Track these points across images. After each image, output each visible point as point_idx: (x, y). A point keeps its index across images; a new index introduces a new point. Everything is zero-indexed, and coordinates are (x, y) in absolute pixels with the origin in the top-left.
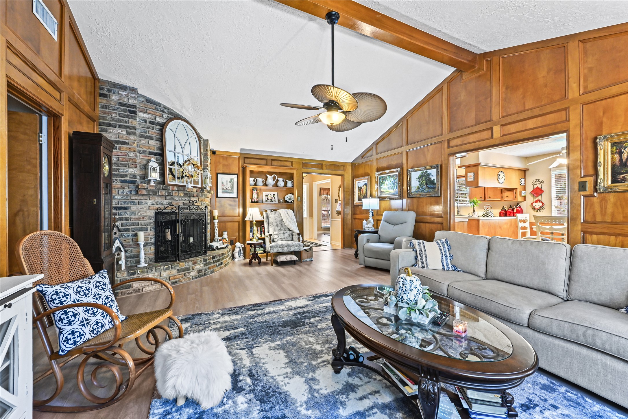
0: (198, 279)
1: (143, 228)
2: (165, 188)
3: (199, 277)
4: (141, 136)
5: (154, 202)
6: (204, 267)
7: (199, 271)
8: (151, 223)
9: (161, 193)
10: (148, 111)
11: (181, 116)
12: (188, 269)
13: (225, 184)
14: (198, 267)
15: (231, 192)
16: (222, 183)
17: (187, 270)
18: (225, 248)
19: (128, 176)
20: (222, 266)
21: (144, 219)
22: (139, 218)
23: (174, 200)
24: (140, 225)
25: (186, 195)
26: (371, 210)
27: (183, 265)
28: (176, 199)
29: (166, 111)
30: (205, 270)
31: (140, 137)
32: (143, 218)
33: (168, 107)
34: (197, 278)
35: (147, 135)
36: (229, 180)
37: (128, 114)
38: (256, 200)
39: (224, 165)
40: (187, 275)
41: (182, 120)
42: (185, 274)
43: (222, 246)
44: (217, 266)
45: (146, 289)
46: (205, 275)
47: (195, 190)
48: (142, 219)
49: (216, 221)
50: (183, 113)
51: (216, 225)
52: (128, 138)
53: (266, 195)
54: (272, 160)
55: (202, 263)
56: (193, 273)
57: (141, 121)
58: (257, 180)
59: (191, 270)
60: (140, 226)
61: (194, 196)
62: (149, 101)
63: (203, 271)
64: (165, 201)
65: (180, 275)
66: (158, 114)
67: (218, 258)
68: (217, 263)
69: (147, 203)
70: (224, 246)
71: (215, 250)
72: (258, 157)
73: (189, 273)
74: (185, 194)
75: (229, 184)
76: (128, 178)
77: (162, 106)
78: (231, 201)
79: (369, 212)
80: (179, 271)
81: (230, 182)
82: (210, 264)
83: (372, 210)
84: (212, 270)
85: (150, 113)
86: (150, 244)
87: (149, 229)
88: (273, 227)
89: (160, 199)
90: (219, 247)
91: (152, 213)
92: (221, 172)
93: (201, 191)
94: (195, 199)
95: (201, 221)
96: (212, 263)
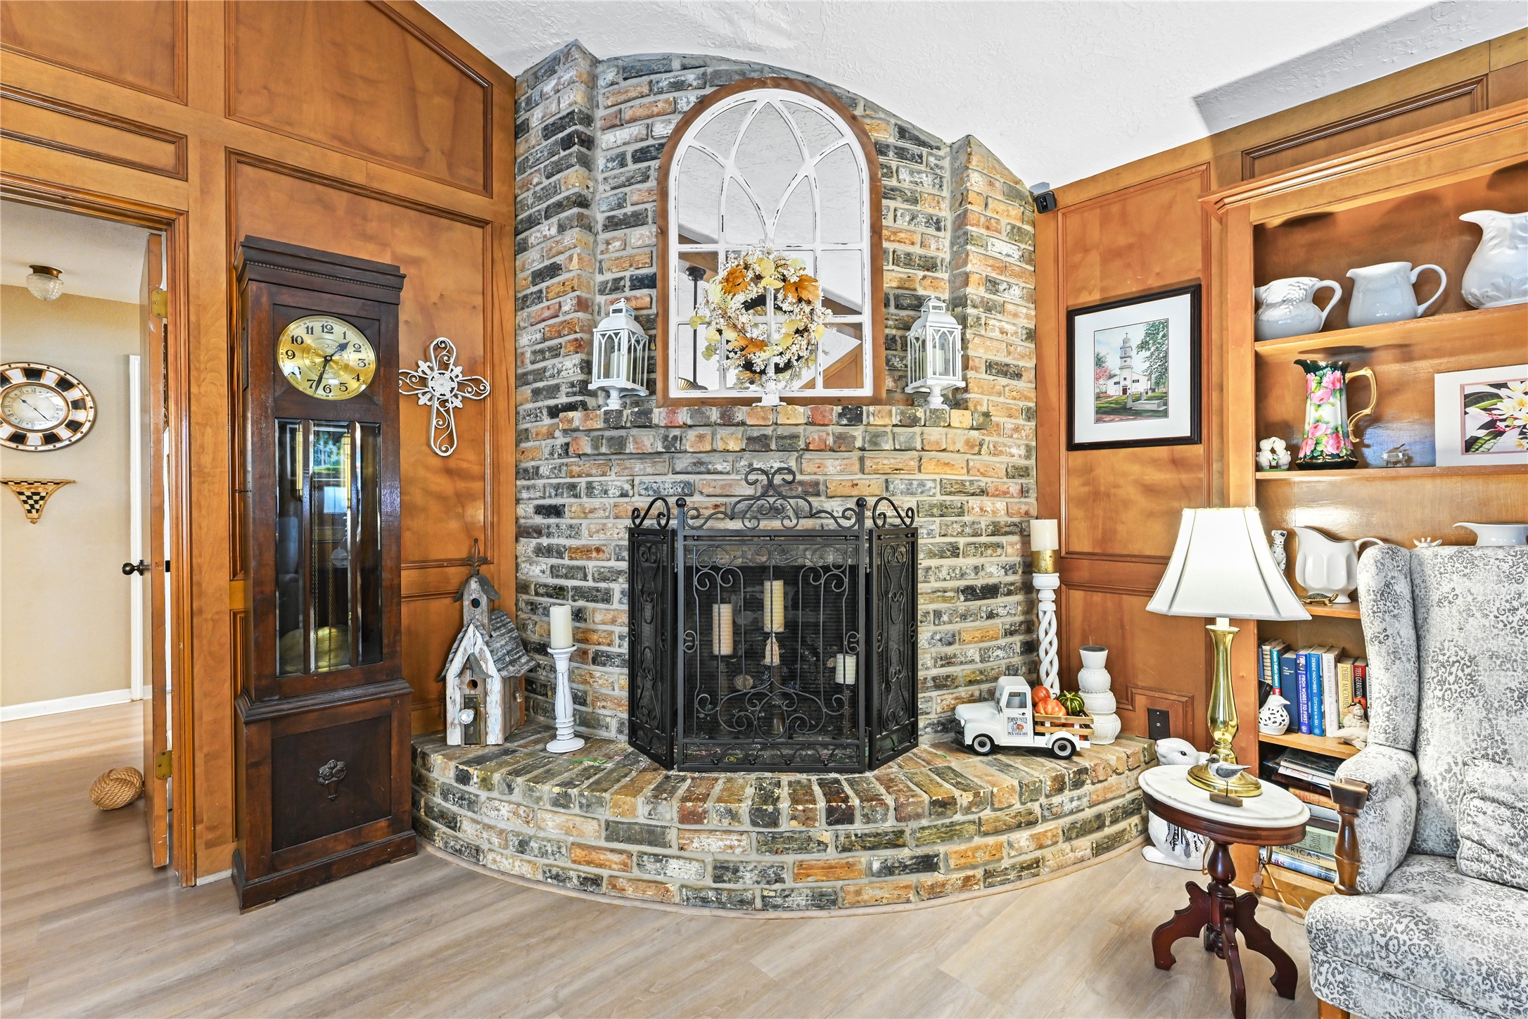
0: (706, 912)
1: (598, 590)
2: (642, 420)
3: (722, 905)
4: (613, 224)
5: (627, 487)
6: (754, 856)
7: (723, 871)
8: (620, 573)
9: (636, 442)
10: (628, 115)
11: (762, 68)
12: (653, 836)
13: (1113, 363)
14: (711, 845)
15: (1153, 405)
16: (1099, 362)
17: (650, 844)
18: (1048, 753)
19: (564, 389)
20: (928, 878)
21: (601, 555)
22: (586, 552)
23: (709, 472)
24: (590, 577)
25: (759, 444)
27: (637, 807)
28: (719, 467)
29: (690, 77)
30: (763, 873)
31: (606, 228)
32: (598, 550)
33: (699, 57)
34: (705, 901)
35: (625, 214)
36: (1138, 336)
37: (563, 153)
38: (1328, 448)
39: (1112, 255)
40: (649, 866)
41: (762, 83)
42: (641, 854)
43: (1029, 741)
44: (870, 873)
46: (767, 904)
47: (800, 414)
48: (594, 554)
49: (1047, 582)
50: (751, 48)
51: (1047, 606)
52: (560, 248)
53: (1471, 400)
55: (747, 826)
56: (680, 872)
57: (610, 165)
58: (1349, 287)
59: (674, 851)
60: (590, 583)
61: (807, 450)
62: (631, 69)
63: (748, 877)
64: (671, 478)
65: (616, 858)
66: (660, 105)
67: (890, 824)
68: (876, 859)
69: (606, 492)
70: (1041, 742)
71: (970, 750)
73: (657, 858)
74: (750, 439)
75: (1140, 362)
76: (562, 400)
77: (676, 65)
78: (1155, 462)
80: (613, 831)
81: (1143, 346)
82: (802, 849)
84: (827, 886)
85: (633, 120)
86: (617, 661)
87: (617, 596)
89: (649, 470)
90: (1003, 741)
91: (618, 533)
92: (1094, 297)
93: (840, 415)
94: (837, 463)
95: (822, 581)
96: (820, 843)
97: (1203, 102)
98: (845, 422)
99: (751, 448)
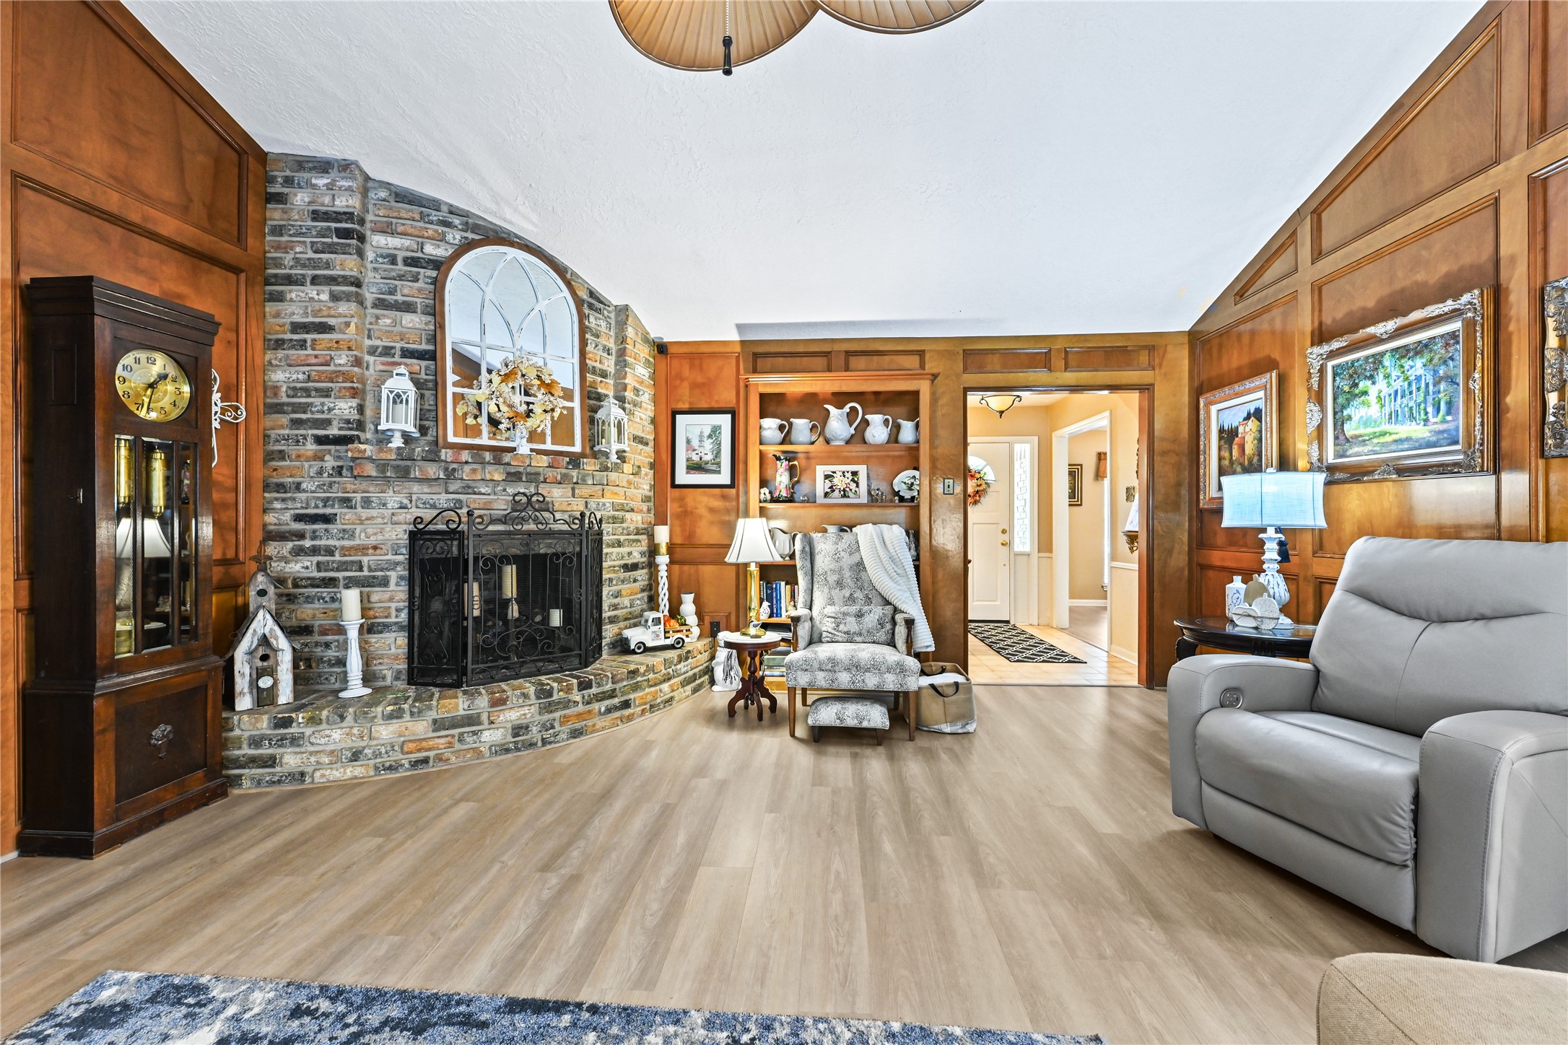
0: (510, 755)
1: (374, 577)
2: (432, 456)
3: (518, 749)
4: (380, 304)
5: (406, 501)
6: (538, 718)
7: (518, 730)
8: (397, 564)
9: (421, 470)
10: (400, 229)
11: (509, 233)
12: (472, 720)
13: (695, 443)
14: (511, 716)
15: (714, 467)
16: (688, 441)
17: (469, 725)
18: (672, 647)
19: (335, 423)
20: (626, 712)
21: (378, 552)
22: (363, 550)
23: (475, 493)
24: (365, 569)
25: (514, 477)
26: (1271, 532)
27: (459, 704)
28: (483, 490)
29: (457, 221)
30: (544, 725)
31: (375, 306)
32: (375, 548)
33: (463, 210)
34: (507, 751)
35: (396, 301)
36: (707, 431)
37: (335, 240)
38: (784, 494)
39: (694, 386)
40: (468, 739)
41: (512, 244)
42: (461, 734)
43: (662, 642)
44: (600, 713)
45: (323, 776)
46: (544, 742)
47: (544, 461)
48: (371, 551)
49: (663, 560)
50: (511, 223)
51: (663, 573)
52: (332, 312)
53: (827, 477)
54: (848, 354)
55: (533, 699)
56: (491, 736)
57: (380, 260)
58: (791, 425)
59: (486, 725)
60: (366, 573)
61: (545, 482)
62: (403, 197)
63: (534, 729)
64: (444, 497)
65: (443, 741)
66: (430, 232)
67: (609, 687)
68: (603, 706)
69: (384, 505)
70: (668, 642)
71: (634, 652)
72: (801, 349)
73: (474, 733)
74: (509, 474)
75: (708, 444)
76: (333, 431)
77: (444, 208)
78: (713, 496)
79: (1262, 543)
80: (438, 725)
81: (710, 436)
82: (566, 707)
83: (1279, 530)
84: (578, 726)
85: (404, 234)
86: (394, 628)
87: (393, 581)
88: (826, 590)
89: (426, 490)
90: (650, 644)
91: (399, 534)
92: (686, 406)
93: (568, 463)
94: (559, 490)
95: (561, 560)
96: (575, 702)
97: (740, 327)
98: (571, 467)
99: (509, 479)
